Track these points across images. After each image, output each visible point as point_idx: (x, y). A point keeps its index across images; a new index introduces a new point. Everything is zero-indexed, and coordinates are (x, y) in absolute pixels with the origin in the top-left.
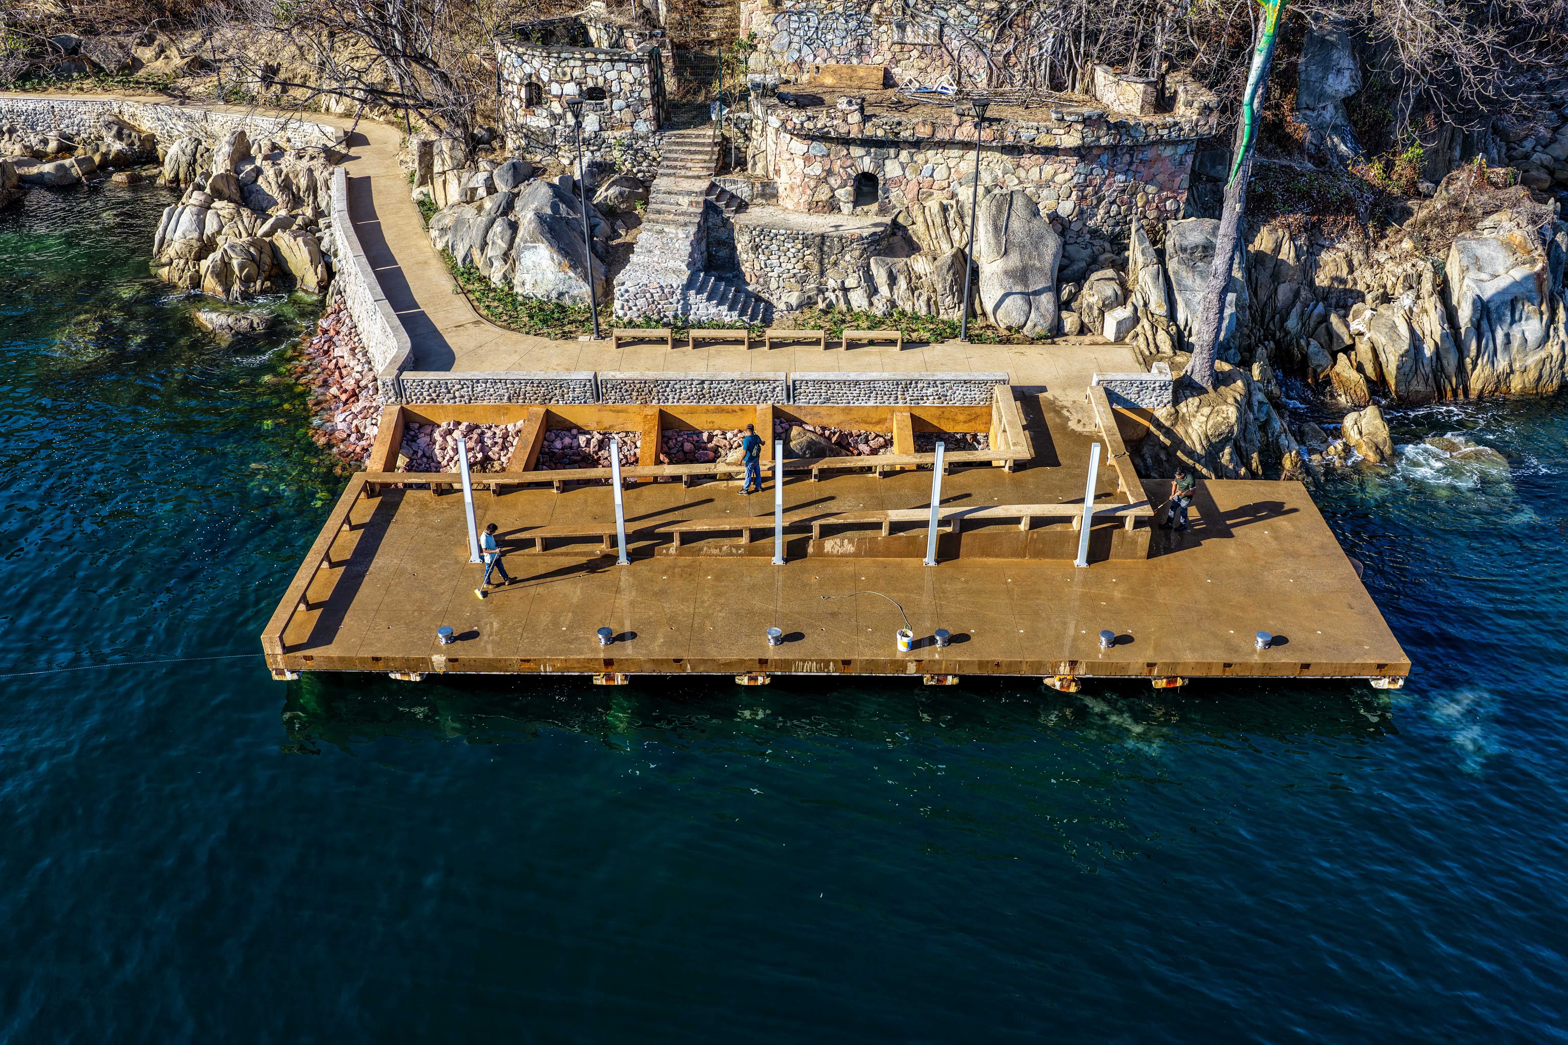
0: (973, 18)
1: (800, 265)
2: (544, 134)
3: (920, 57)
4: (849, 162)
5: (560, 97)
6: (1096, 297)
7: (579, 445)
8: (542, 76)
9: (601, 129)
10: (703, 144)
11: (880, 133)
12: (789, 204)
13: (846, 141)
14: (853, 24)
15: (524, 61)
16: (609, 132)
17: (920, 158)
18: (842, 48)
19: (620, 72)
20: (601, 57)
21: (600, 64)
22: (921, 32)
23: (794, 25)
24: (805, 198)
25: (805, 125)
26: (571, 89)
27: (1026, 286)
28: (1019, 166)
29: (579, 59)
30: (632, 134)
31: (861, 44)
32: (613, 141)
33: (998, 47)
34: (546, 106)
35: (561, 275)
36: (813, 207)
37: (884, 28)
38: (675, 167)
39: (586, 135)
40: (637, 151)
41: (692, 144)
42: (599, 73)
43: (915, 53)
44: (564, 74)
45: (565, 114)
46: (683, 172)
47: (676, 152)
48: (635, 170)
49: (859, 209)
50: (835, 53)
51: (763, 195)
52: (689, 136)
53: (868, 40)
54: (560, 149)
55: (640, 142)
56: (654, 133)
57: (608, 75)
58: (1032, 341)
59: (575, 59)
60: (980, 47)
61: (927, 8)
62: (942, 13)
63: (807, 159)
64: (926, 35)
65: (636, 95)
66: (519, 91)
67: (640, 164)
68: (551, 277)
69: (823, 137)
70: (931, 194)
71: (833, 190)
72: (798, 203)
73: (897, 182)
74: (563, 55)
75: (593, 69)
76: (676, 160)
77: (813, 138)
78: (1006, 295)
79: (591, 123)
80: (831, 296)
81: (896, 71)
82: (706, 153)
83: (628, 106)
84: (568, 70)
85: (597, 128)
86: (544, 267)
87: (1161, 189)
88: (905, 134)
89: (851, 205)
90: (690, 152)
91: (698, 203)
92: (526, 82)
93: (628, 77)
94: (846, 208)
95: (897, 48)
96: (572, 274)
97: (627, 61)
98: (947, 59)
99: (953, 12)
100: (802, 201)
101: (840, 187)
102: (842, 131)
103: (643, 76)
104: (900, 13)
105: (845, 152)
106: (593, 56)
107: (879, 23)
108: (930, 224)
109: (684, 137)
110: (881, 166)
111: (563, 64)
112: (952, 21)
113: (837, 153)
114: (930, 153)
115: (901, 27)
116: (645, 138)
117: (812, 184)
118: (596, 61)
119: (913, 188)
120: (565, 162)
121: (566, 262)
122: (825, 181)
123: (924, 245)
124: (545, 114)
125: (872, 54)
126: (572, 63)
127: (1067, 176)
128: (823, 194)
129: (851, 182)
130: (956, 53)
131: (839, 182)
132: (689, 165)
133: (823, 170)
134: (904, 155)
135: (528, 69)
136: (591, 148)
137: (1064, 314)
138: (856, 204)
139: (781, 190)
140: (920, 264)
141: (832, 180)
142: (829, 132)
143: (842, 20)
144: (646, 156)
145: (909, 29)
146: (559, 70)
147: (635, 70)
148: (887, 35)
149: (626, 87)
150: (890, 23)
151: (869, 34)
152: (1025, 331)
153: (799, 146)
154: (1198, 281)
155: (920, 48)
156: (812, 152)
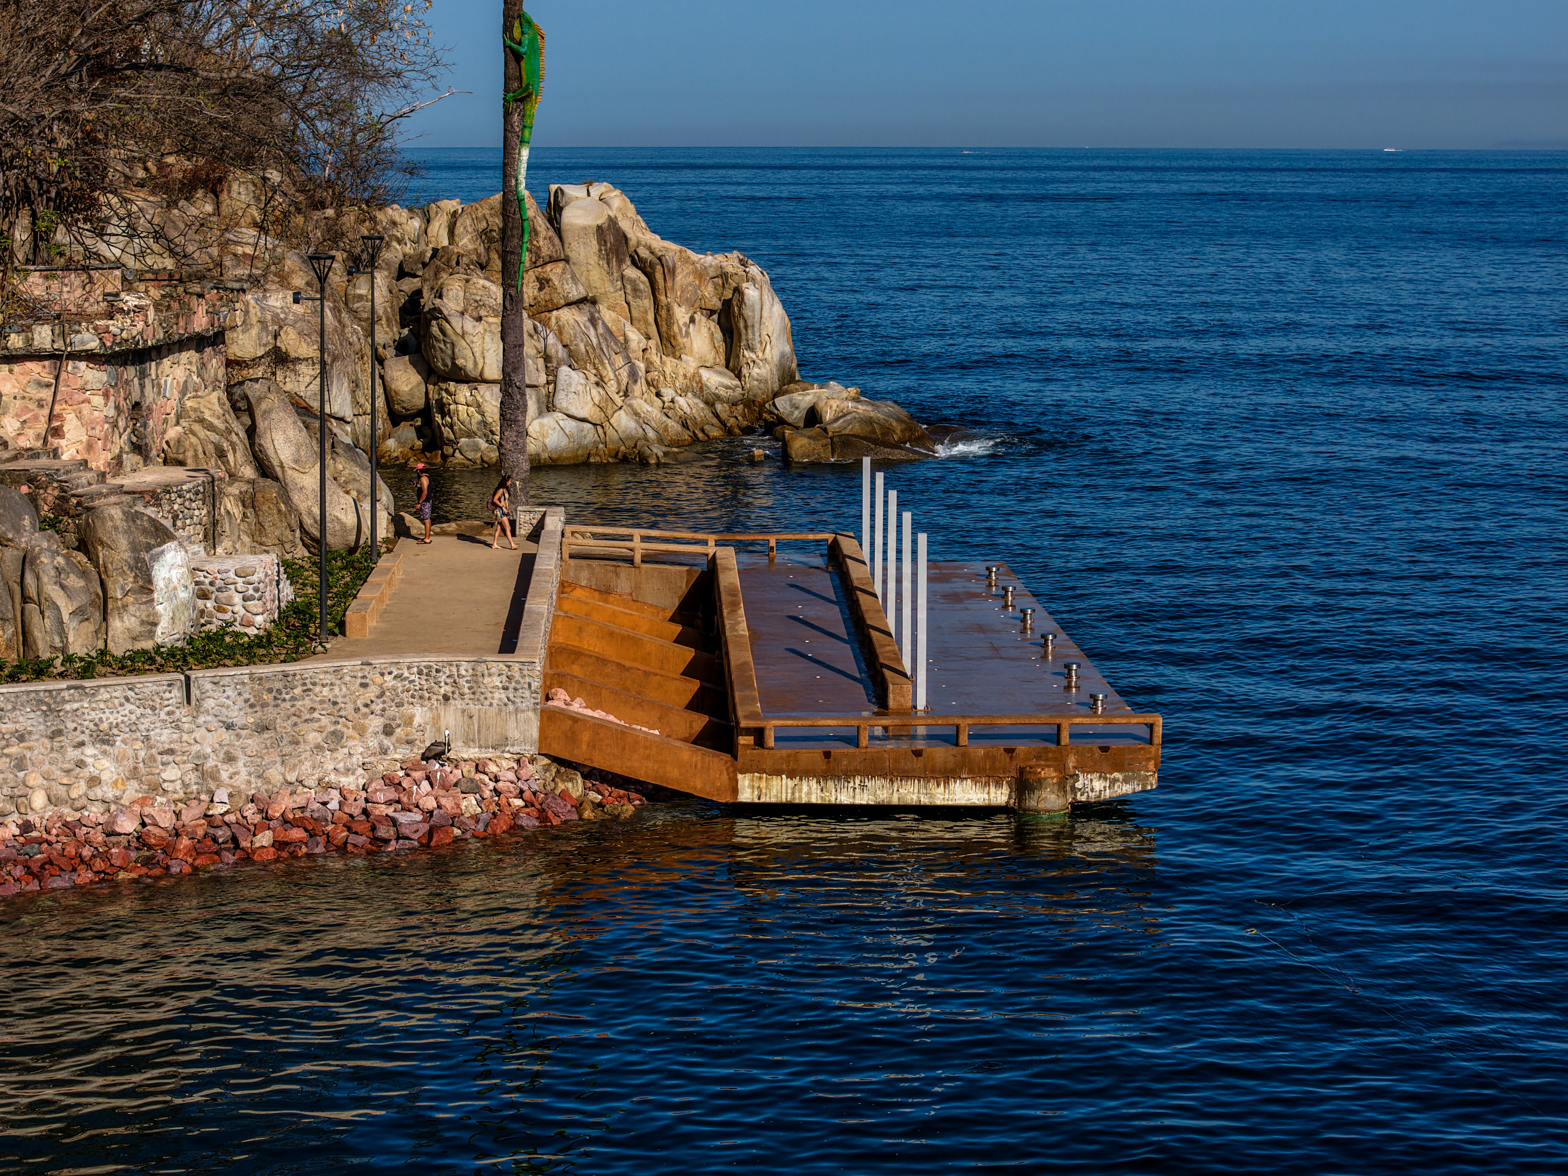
17: (160, 370)
24: (104, 456)
36: (111, 469)
94: (128, 461)
117: (110, 432)
128: (116, 445)
139: (67, 456)
153: (97, 376)
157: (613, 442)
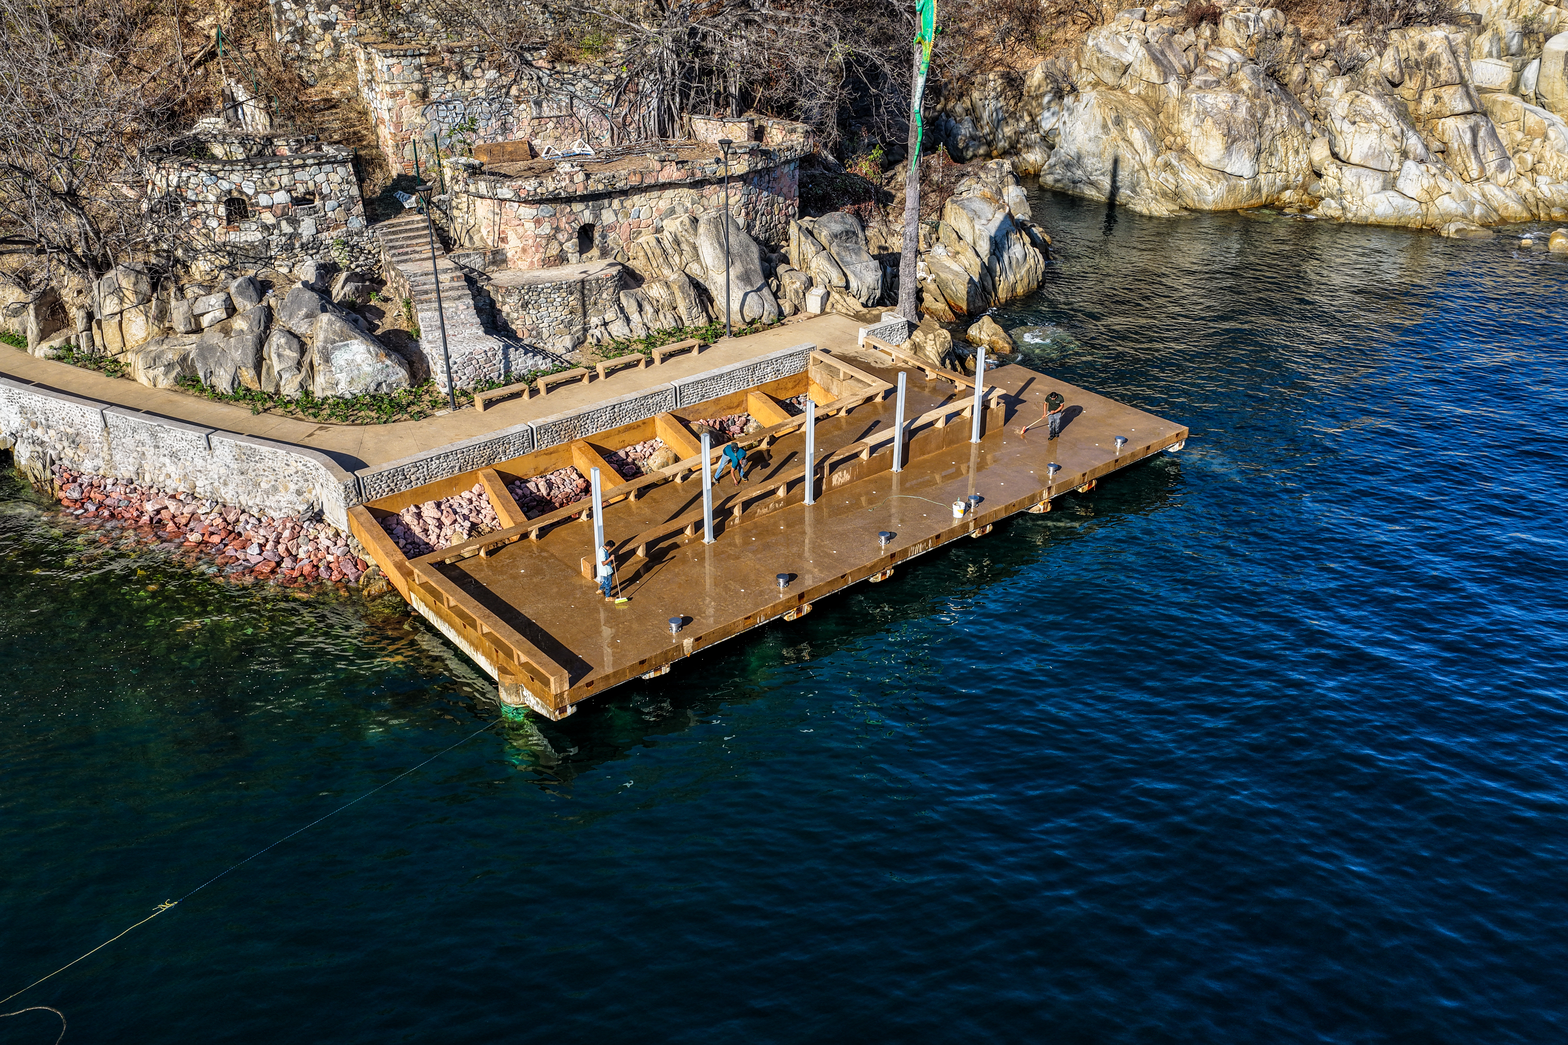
0: (596, 89)
1: (567, 311)
2: (254, 247)
3: (556, 128)
4: (572, 218)
5: (270, 207)
6: (798, 284)
7: (531, 492)
8: (245, 190)
9: (318, 232)
10: (417, 229)
11: (601, 187)
12: (523, 265)
13: (570, 200)
14: (496, 106)
15: (219, 178)
16: (326, 234)
17: (628, 203)
18: (489, 129)
19: (327, 174)
20: (310, 161)
21: (307, 169)
22: (555, 106)
23: (442, 114)
24: (538, 256)
25: (538, 190)
26: (281, 197)
27: (752, 285)
28: (702, 196)
29: (286, 167)
30: (347, 231)
31: (504, 124)
32: (331, 241)
33: (616, 111)
34: (254, 219)
35: (379, 366)
36: (547, 263)
37: (523, 106)
38: (407, 253)
39: (304, 240)
40: (353, 247)
41: (406, 231)
42: (307, 178)
43: (551, 125)
44: (272, 184)
45: (279, 223)
46: (417, 256)
47: (397, 240)
48: (353, 266)
49: (584, 256)
50: (482, 134)
51: (494, 263)
52: (399, 225)
53: (510, 119)
54: (276, 259)
55: (355, 238)
56: (367, 227)
57: (317, 179)
58: (771, 325)
59: (281, 167)
60: (603, 112)
61: (558, 85)
62: (571, 88)
63: (538, 222)
64: (560, 108)
65: (346, 193)
66: (215, 210)
67: (357, 259)
68: (367, 369)
69: (555, 199)
70: (640, 232)
71: (561, 244)
72: (532, 262)
73: (612, 227)
74: (269, 166)
75: (300, 175)
76: (402, 247)
77: (541, 202)
78: (746, 294)
79: (307, 228)
80: (597, 333)
81: (536, 142)
82: (425, 236)
83: (340, 206)
84: (275, 180)
85: (314, 231)
86: (359, 361)
87: (786, 199)
88: (620, 185)
89: (578, 255)
90: (409, 238)
91: (459, 277)
92: (225, 199)
93: (335, 178)
94: (573, 258)
95: (536, 122)
96: (388, 362)
97: (333, 163)
98: (577, 126)
99: (579, 86)
100: (535, 260)
101: (567, 241)
102: (570, 190)
103: (349, 175)
104: (536, 92)
105: (568, 209)
106: (301, 162)
107: (519, 103)
108: (650, 255)
109: (393, 226)
110: (598, 216)
111: (269, 175)
112: (579, 94)
113: (562, 211)
114: (636, 198)
115: (538, 104)
116: (360, 234)
117: (544, 242)
118: (303, 166)
119: (625, 229)
120: (285, 270)
121: (382, 352)
122: (555, 237)
123: (646, 275)
124: (254, 227)
125: (515, 130)
126: (279, 172)
127: (737, 198)
128: (554, 249)
129: (576, 235)
130: (584, 120)
131: (566, 236)
132: (418, 249)
133: (552, 229)
134: (616, 203)
135: (225, 185)
136: (310, 252)
137: (781, 302)
138: (581, 252)
139: (509, 255)
140: (656, 291)
141: (560, 236)
142: (559, 193)
143: (485, 104)
144: (362, 251)
145: (544, 105)
146: (266, 181)
147: (341, 170)
148: (525, 112)
149: (335, 187)
150: (528, 101)
151: (511, 114)
152: (764, 320)
153: (527, 212)
154: (854, 257)
155: (554, 120)
156: (541, 214)
157: (1433, 215)
